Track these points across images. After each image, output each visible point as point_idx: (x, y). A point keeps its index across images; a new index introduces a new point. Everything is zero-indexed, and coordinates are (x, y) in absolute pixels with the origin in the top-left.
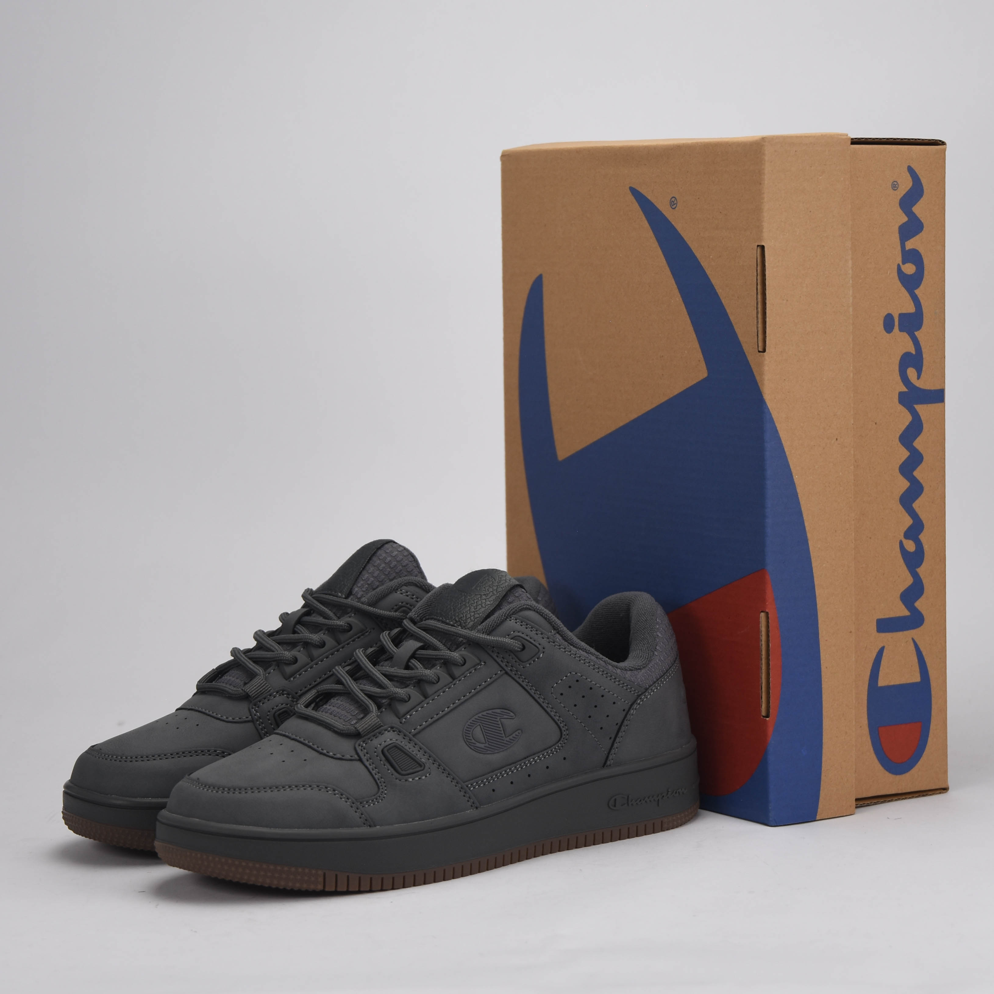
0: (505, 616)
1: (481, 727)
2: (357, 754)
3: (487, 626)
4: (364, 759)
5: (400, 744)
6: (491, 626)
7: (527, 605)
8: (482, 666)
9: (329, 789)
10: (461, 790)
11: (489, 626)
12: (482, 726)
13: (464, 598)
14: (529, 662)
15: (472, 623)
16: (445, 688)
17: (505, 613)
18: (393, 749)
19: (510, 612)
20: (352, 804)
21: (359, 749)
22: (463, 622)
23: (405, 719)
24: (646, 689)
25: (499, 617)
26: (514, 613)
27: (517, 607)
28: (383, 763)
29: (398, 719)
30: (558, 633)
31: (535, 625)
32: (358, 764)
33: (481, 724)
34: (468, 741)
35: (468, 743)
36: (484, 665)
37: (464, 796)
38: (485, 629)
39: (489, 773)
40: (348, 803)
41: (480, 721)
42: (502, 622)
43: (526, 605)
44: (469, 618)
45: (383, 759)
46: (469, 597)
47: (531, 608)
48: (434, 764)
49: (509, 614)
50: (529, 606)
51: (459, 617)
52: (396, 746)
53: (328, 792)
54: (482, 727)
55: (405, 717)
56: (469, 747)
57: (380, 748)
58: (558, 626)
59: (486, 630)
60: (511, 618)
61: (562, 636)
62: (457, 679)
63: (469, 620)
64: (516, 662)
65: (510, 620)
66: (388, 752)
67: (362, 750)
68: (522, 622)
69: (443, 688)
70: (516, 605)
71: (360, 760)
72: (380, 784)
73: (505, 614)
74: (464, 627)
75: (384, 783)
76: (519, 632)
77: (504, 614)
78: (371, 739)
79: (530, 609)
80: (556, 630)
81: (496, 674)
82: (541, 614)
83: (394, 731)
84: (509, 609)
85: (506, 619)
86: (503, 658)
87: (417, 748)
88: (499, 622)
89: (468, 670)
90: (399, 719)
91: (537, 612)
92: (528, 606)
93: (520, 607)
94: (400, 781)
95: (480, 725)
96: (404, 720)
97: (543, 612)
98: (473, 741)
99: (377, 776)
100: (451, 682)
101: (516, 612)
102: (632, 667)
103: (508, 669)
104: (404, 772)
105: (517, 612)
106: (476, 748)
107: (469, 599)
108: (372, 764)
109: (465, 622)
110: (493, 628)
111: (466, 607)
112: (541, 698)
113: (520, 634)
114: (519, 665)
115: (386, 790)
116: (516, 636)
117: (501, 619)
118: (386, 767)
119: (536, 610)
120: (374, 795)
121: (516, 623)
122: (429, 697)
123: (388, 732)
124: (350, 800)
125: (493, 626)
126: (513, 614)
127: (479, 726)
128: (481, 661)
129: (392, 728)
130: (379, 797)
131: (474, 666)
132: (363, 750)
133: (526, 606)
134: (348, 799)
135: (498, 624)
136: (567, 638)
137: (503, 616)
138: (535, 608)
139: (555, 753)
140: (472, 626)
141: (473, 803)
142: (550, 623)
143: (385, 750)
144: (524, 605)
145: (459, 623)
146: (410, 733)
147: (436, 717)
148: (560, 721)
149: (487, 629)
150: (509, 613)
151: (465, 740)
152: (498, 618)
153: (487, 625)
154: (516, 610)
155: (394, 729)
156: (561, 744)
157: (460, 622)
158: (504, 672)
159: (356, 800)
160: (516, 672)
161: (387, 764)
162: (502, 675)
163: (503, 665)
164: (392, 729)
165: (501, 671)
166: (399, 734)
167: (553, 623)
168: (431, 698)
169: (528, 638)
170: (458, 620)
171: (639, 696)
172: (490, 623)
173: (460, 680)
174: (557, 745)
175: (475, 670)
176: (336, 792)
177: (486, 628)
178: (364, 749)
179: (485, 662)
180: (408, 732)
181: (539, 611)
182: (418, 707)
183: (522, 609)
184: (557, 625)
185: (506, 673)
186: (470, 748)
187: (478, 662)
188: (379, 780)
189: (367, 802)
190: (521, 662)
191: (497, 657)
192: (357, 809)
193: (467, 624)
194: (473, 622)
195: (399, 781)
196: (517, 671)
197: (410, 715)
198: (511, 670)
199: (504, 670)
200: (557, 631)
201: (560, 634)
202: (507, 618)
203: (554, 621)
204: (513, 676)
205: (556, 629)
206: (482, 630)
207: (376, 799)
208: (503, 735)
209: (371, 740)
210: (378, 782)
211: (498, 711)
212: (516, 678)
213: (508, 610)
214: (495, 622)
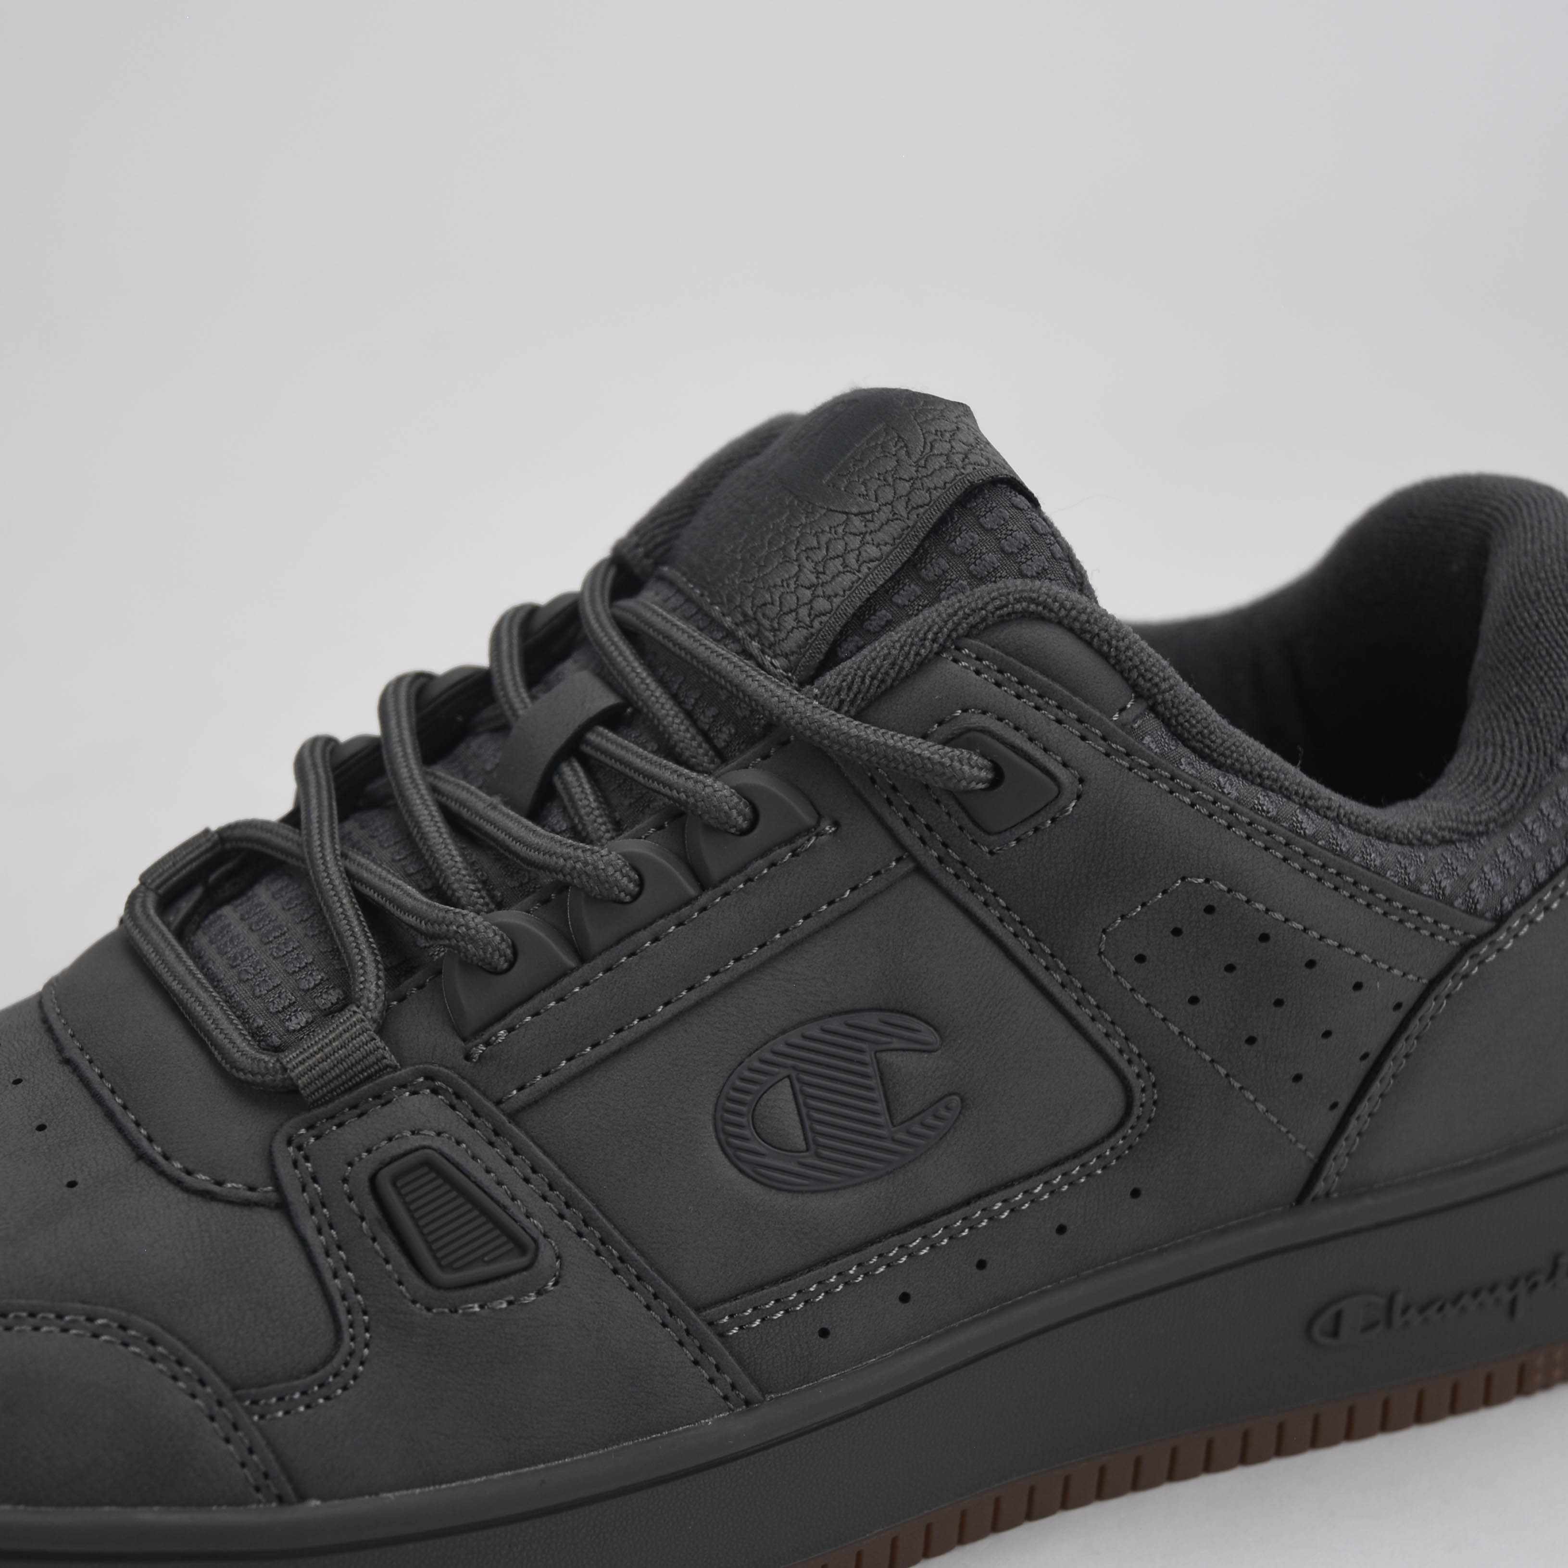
0: (934, 641)
1: (791, 1082)
2: (275, 1180)
3: (858, 680)
4: (299, 1201)
5: (446, 1150)
6: (873, 678)
7: (1032, 601)
8: (823, 838)
9: (133, 1333)
10: (686, 1339)
11: (867, 681)
12: (799, 1080)
13: (788, 520)
14: (1017, 833)
15: (799, 635)
16: (662, 921)
17: (935, 629)
18: (420, 1172)
19: (959, 624)
20: (216, 1409)
21: (285, 1154)
22: (766, 623)
23: (487, 1044)
24: (1501, 920)
25: (912, 644)
26: (975, 632)
27: (990, 607)
28: (370, 1228)
29: (459, 1042)
30: (1152, 709)
31: (1057, 686)
32: (272, 1220)
33: (794, 1074)
34: (729, 1144)
35: (730, 1151)
36: (834, 832)
37: (696, 1363)
38: (850, 688)
39: (810, 1268)
40: (198, 1402)
41: (790, 1062)
42: (922, 665)
43: (1025, 599)
44: (791, 611)
45: (372, 1208)
46: (804, 521)
47: (1046, 613)
48: (580, 1235)
49: (954, 635)
50: (1038, 604)
51: (758, 602)
52: (428, 1163)
53: (126, 1344)
54: (797, 1086)
55: (485, 1037)
56: (736, 1166)
57: (367, 1163)
58: (1156, 685)
59: (852, 695)
60: (958, 649)
61: (1166, 723)
62: (715, 886)
63: (789, 621)
64: (961, 828)
65: (956, 661)
66: (394, 1184)
67: (295, 1164)
68: (1000, 671)
69: (654, 921)
70: (987, 599)
71: (282, 1206)
72: (345, 1319)
73: (936, 634)
74: (771, 646)
75: (365, 1313)
76: (984, 713)
77: (930, 636)
78: (336, 1121)
79: (1041, 618)
80: (1147, 699)
81: (877, 874)
82: (1088, 636)
83: (435, 1091)
84: (955, 613)
85: (938, 654)
86: (911, 808)
87: (522, 1165)
88: (907, 665)
89: (762, 856)
90: (464, 1040)
91: (1071, 630)
92: (1033, 607)
93: (1000, 608)
94: (429, 1309)
95: (789, 1077)
96: (482, 1047)
97: (1096, 629)
98: (756, 1145)
99: (337, 1281)
100: (689, 901)
101: (981, 627)
102: (1452, 830)
103: (929, 856)
104: (448, 1277)
105: (987, 628)
106: (763, 1171)
107: (804, 526)
108: (326, 1228)
109: (776, 626)
110: (883, 687)
111: (787, 560)
112: (1057, 968)
113: (988, 722)
114: (974, 842)
115: (367, 1346)
116: (969, 730)
117: (917, 654)
118: (376, 1246)
119: (1066, 622)
120: (314, 1371)
121: (978, 672)
122: (593, 958)
123: (413, 1093)
124: (209, 1390)
125: (883, 681)
126: (968, 635)
127: (787, 1082)
128: (820, 817)
129: (429, 1077)
130: (336, 1375)
131: (790, 841)
132: (301, 1160)
133: (1024, 604)
134: (202, 1383)
135: (903, 674)
136: (1189, 732)
137: (927, 643)
138: (1063, 613)
139: (1099, 1172)
140: (800, 647)
141: (733, 1387)
142: (1121, 672)
143: (384, 1177)
144: (1018, 601)
145: (754, 626)
146: (498, 1103)
147: (614, 1040)
148: (1126, 1057)
149: (859, 692)
150: (954, 629)
151: (722, 1137)
152: (906, 649)
153: (860, 673)
154: (984, 619)
155: (438, 1083)
156: (1124, 1138)
157: (759, 624)
158: (911, 865)
159: (234, 1389)
160: (959, 866)
161: (386, 1238)
162: (904, 877)
163: (910, 837)
164: (429, 1083)
165: (898, 860)
166: (453, 1107)
167: (1135, 674)
168: (600, 962)
169: (1018, 739)
170: (750, 613)
171: (1466, 948)
172: (873, 668)
173: (726, 894)
174: (1112, 1142)
175: (795, 854)
176: (160, 1349)
177: (855, 688)
178: (307, 1159)
179: (836, 824)
180: (490, 1100)
181: (1077, 625)
182: (543, 995)
183: (1009, 614)
184: (1150, 680)
185: (920, 869)
186: (741, 1171)
187: (808, 820)
188: (344, 1298)
189: (281, 1399)
190: (985, 831)
191: (889, 802)
192: (236, 1427)
193: (782, 635)
194: (805, 632)
195: (425, 1312)
196: (963, 864)
197: (510, 1030)
198: (940, 860)
199: (912, 858)
200: (1150, 703)
201: (1158, 715)
202: (943, 648)
203: (1136, 667)
204: (950, 883)
205: (1146, 693)
206: (838, 693)
207: (321, 1386)
208: (883, 1119)
209: (340, 1125)
210: (341, 1307)
211: (872, 1020)
212: (960, 890)
213: (950, 616)
214: (893, 664)
